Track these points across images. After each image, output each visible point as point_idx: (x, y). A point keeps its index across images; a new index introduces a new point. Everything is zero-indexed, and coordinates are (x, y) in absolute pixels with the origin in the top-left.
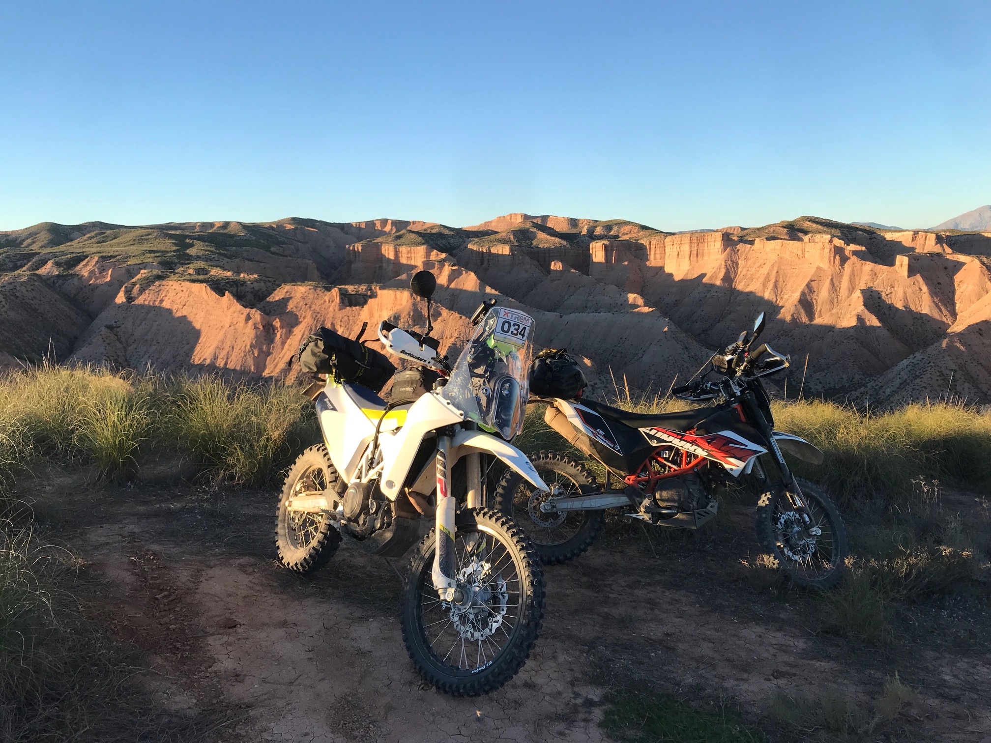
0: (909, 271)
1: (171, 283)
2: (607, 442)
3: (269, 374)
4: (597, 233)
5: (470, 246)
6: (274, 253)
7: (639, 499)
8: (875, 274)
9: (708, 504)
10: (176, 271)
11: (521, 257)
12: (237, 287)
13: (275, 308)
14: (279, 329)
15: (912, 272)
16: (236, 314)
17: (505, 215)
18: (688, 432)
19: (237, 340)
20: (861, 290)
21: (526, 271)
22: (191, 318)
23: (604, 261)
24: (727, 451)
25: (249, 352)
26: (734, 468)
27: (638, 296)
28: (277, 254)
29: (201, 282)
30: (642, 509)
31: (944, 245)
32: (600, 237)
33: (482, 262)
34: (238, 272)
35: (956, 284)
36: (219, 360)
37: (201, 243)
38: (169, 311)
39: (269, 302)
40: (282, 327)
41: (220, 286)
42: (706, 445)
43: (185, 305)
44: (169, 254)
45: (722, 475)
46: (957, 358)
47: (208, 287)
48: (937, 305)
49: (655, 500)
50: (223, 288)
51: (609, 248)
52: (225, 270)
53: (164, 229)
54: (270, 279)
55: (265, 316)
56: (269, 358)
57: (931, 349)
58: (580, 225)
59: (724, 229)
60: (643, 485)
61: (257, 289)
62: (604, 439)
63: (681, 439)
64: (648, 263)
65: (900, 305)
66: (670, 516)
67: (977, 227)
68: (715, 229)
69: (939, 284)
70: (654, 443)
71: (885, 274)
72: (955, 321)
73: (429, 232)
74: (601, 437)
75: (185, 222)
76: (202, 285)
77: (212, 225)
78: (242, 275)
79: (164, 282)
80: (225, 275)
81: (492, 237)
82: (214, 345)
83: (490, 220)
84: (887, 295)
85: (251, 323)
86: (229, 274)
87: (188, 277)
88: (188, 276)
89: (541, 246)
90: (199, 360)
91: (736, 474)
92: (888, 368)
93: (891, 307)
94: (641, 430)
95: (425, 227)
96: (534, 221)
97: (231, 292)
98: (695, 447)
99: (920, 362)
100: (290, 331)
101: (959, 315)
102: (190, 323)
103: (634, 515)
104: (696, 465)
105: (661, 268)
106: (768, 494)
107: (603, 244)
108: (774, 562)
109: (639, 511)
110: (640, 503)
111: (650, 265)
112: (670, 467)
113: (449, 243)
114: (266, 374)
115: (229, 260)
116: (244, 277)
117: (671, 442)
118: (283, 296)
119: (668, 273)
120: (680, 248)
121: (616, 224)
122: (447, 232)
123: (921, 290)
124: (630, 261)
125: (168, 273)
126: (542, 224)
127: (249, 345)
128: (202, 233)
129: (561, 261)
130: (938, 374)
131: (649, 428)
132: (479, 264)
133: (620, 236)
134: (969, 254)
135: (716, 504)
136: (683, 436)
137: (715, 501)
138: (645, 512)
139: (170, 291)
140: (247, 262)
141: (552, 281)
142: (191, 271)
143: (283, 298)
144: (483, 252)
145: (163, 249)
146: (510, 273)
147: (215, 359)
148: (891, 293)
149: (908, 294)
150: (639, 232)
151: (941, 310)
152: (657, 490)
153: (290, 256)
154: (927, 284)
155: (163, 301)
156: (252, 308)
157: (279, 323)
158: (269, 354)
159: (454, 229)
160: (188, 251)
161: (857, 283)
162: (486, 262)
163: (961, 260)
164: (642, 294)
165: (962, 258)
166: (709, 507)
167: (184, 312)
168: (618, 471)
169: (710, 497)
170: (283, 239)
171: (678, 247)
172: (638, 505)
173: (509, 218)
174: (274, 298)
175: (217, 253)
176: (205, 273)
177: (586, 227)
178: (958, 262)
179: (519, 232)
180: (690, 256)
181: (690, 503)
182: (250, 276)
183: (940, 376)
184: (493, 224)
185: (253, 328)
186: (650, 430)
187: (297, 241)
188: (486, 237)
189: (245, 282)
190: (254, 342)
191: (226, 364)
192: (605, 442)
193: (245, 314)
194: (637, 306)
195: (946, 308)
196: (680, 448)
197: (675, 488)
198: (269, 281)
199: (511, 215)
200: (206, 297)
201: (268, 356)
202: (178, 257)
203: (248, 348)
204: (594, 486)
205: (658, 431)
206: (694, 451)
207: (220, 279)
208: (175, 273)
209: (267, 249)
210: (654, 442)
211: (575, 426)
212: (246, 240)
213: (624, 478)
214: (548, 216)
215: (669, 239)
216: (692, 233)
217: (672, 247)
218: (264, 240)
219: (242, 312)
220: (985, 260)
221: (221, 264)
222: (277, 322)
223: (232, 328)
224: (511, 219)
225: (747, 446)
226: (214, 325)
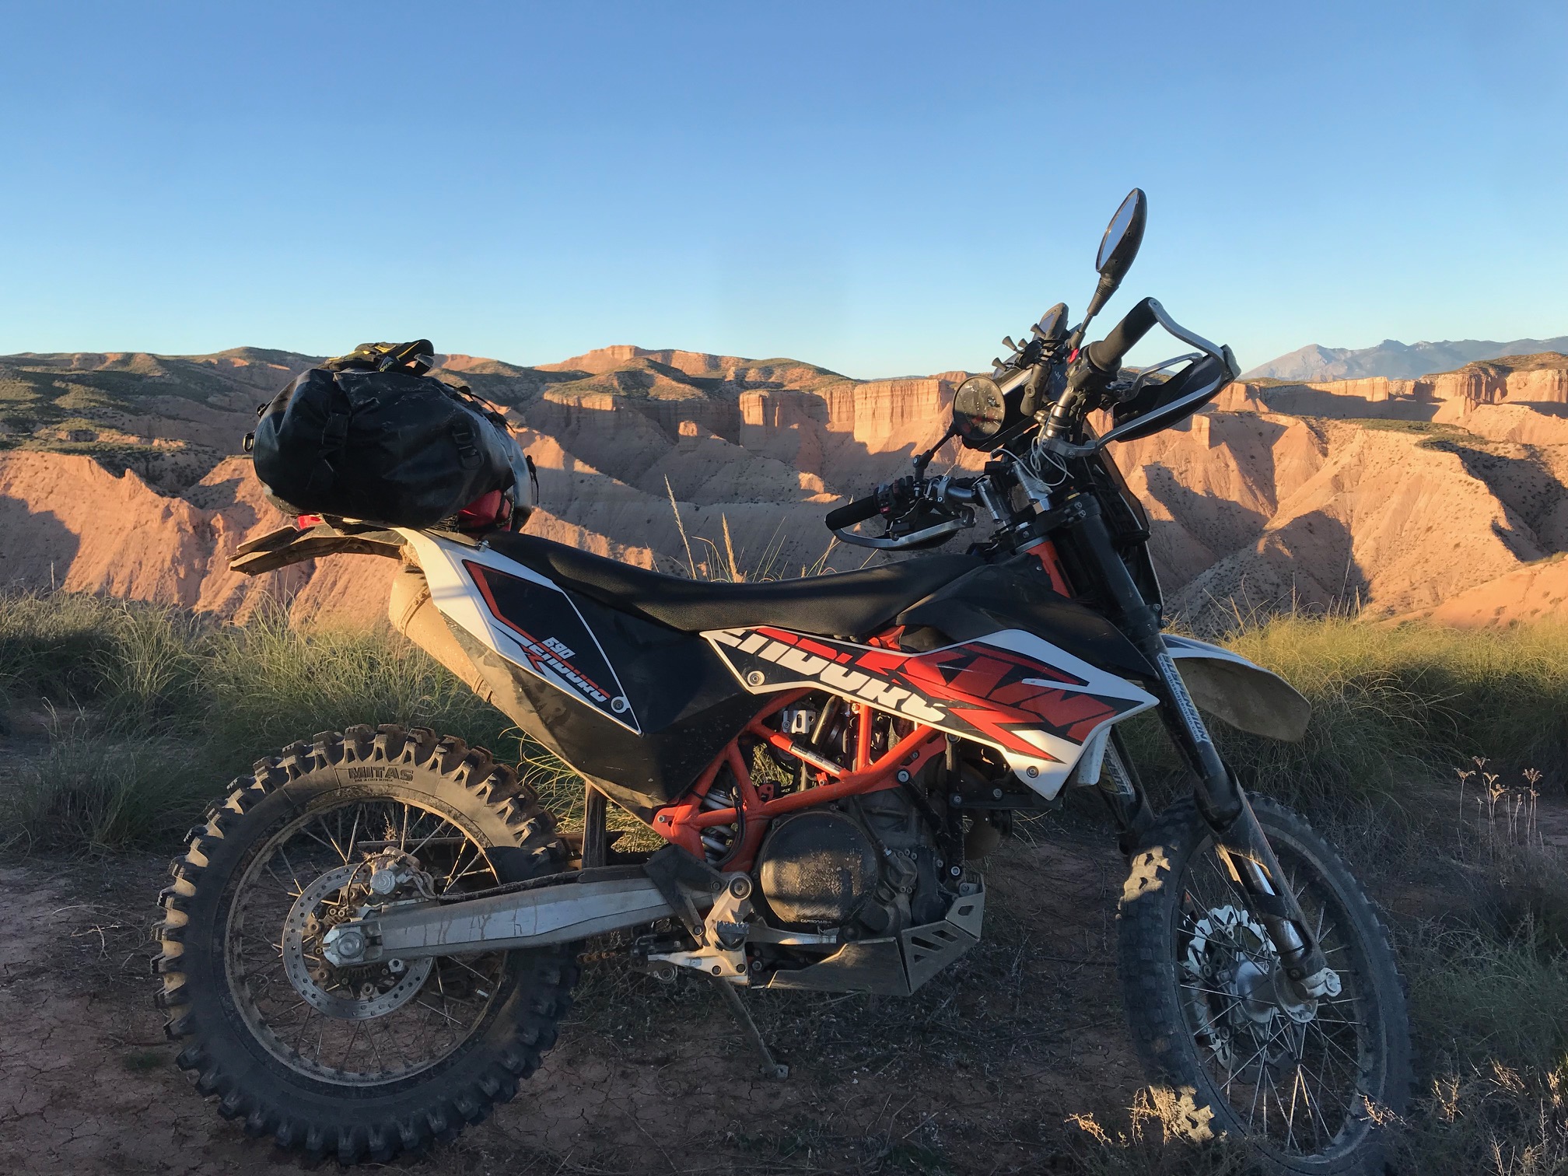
0: (1211, 438)
1: (25, 455)
2: (583, 685)
3: (205, 607)
4: (751, 380)
5: (547, 396)
6: (212, 406)
7: (699, 895)
8: (1164, 443)
9: (949, 902)
10: (36, 435)
11: (630, 415)
12: (148, 461)
13: (215, 496)
14: (222, 533)
15: (1214, 440)
16: (145, 506)
17: (604, 348)
18: (874, 640)
19: (147, 552)
20: (1143, 467)
21: (640, 437)
22: (62, 515)
23: (761, 423)
24: (1016, 705)
25: (170, 570)
26: (1040, 764)
27: (816, 477)
28: (221, 408)
29: (82, 452)
30: (712, 936)
31: (1258, 400)
32: (756, 386)
33: (568, 424)
34: (150, 438)
35: (1275, 458)
36: (116, 586)
37: (82, 388)
38: (22, 504)
39: (203, 486)
40: (226, 528)
41: (117, 461)
42: (940, 686)
43: (52, 492)
44: (22, 407)
45: (997, 793)
46: (1279, 567)
47: (94, 462)
48: (1250, 488)
49: (758, 897)
50: (121, 462)
51: (770, 403)
52: (125, 434)
53: (13, 364)
54: (207, 449)
55: (196, 509)
56: (204, 581)
57: (1242, 554)
58: (723, 365)
59: (941, 374)
60: (721, 838)
61: (182, 464)
62: (571, 676)
63: (851, 667)
64: (828, 426)
65: (1198, 489)
66: (815, 954)
67: (1300, 376)
68: (927, 375)
69: (1252, 457)
70: (757, 685)
71: (1178, 443)
72: (1275, 512)
73: (478, 372)
74: (558, 667)
75: (52, 352)
76: (82, 458)
77: (102, 358)
78: (156, 442)
79: (12, 454)
80: (125, 442)
81: (584, 382)
82: (107, 560)
83: (580, 355)
84: (1181, 474)
85: (171, 522)
86: (133, 440)
87: (58, 445)
88: (58, 443)
89: (663, 398)
90: (79, 585)
91: (1048, 790)
92: (1184, 583)
93: (1186, 492)
94: (711, 636)
95: (473, 364)
96: (650, 358)
97: (136, 471)
98: (898, 693)
99: (1229, 573)
100: (241, 534)
101: (1281, 503)
102: (61, 523)
103: (680, 958)
104: (906, 759)
105: (850, 435)
106: (1157, 852)
107: (760, 396)
108: (1195, 1116)
109: (699, 940)
110: (705, 911)
111: (833, 430)
112: (813, 770)
113: (513, 391)
114: (199, 607)
115: (132, 417)
116: (160, 445)
117: (816, 677)
118: (228, 477)
119: (859, 443)
120: (876, 403)
121: (779, 365)
122: (508, 373)
123: (1227, 466)
124: (801, 423)
125: (20, 439)
126: (663, 363)
127: (169, 558)
128: (83, 372)
129: (696, 422)
130: (1254, 590)
131: (740, 631)
132: (563, 425)
133: (785, 383)
134: (1292, 414)
135: (977, 901)
136: (857, 654)
137: (973, 887)
138: (719, 947)
139: (24, 469)
140: (164, 420)
141: (682, 452)
142: (63, 435)
143: (228, 481)
144: (568, 406)
145: (12, 397)
146: (613, 439)
147: (108, 584)
148: (1186, 471)
149: (1210, 473)
150: (813, 378)
151: (1255, 496)
152: (768, 859)
153: (243, 411)
154: (1235, 458)
155: (11, 485)
156: (174, 497)
157: (221, 521)
158: (204, 573)
159: (520, 368)
160: (57, 402)
161: (1138, 456)
162: (574, 422)
163: (1281, 423)
164: (821, 473)
165: (1283, 420)
166: (952, 916)
167: (51, 504)
168: (624, 792)
169: (955, 871)
170: (229, 383)
171: (874, 401)
172: (696, 914)
173: (610, 352)
174: (212, 479)
175: (110, 405)
176: (89, 437)
177: (733, 368)
178: (1277, 425)
179: (626, 374)
180: (892, 415)
181: (884, 903)
182: (170, 443)
183: (1257, 593)
184: (585, 362)
185: (176, 530)
186: (744, 637)
187: (253, 386)
188: (573, 382)
189: (161, 454)
190: (178, 554)
191: (129, 590)
192: (575, 685)
193: (162, 507)
194: (813, 493)
195: (1262, 491)
196: (847, 698)
197: (828, 848)
198: (205, 453)
199: (613, 347)
200: (89, 479)
201: (204, 576)
202: (38, 411)
203: (167, 564)
204: (538, 851)
205: (771, 640)
206: (898, 708)
207: (117, 449)
208: (32, 438)
209: (202, 399)
210: (755, 680)
211: (461, 630)
212: (164, 383)
213: (648, 815)
214: (673, 351)
215: (859, 389)
216: (894, 380)
217: (864, 401)
218: (196, 384)
219: (156, 503)
220: (1313, 422)
221: (119, 424)
222: (218, 520)
223: (139, 530)
224: (613, 354)
225: (1085, 683)
226: (106, 526)
